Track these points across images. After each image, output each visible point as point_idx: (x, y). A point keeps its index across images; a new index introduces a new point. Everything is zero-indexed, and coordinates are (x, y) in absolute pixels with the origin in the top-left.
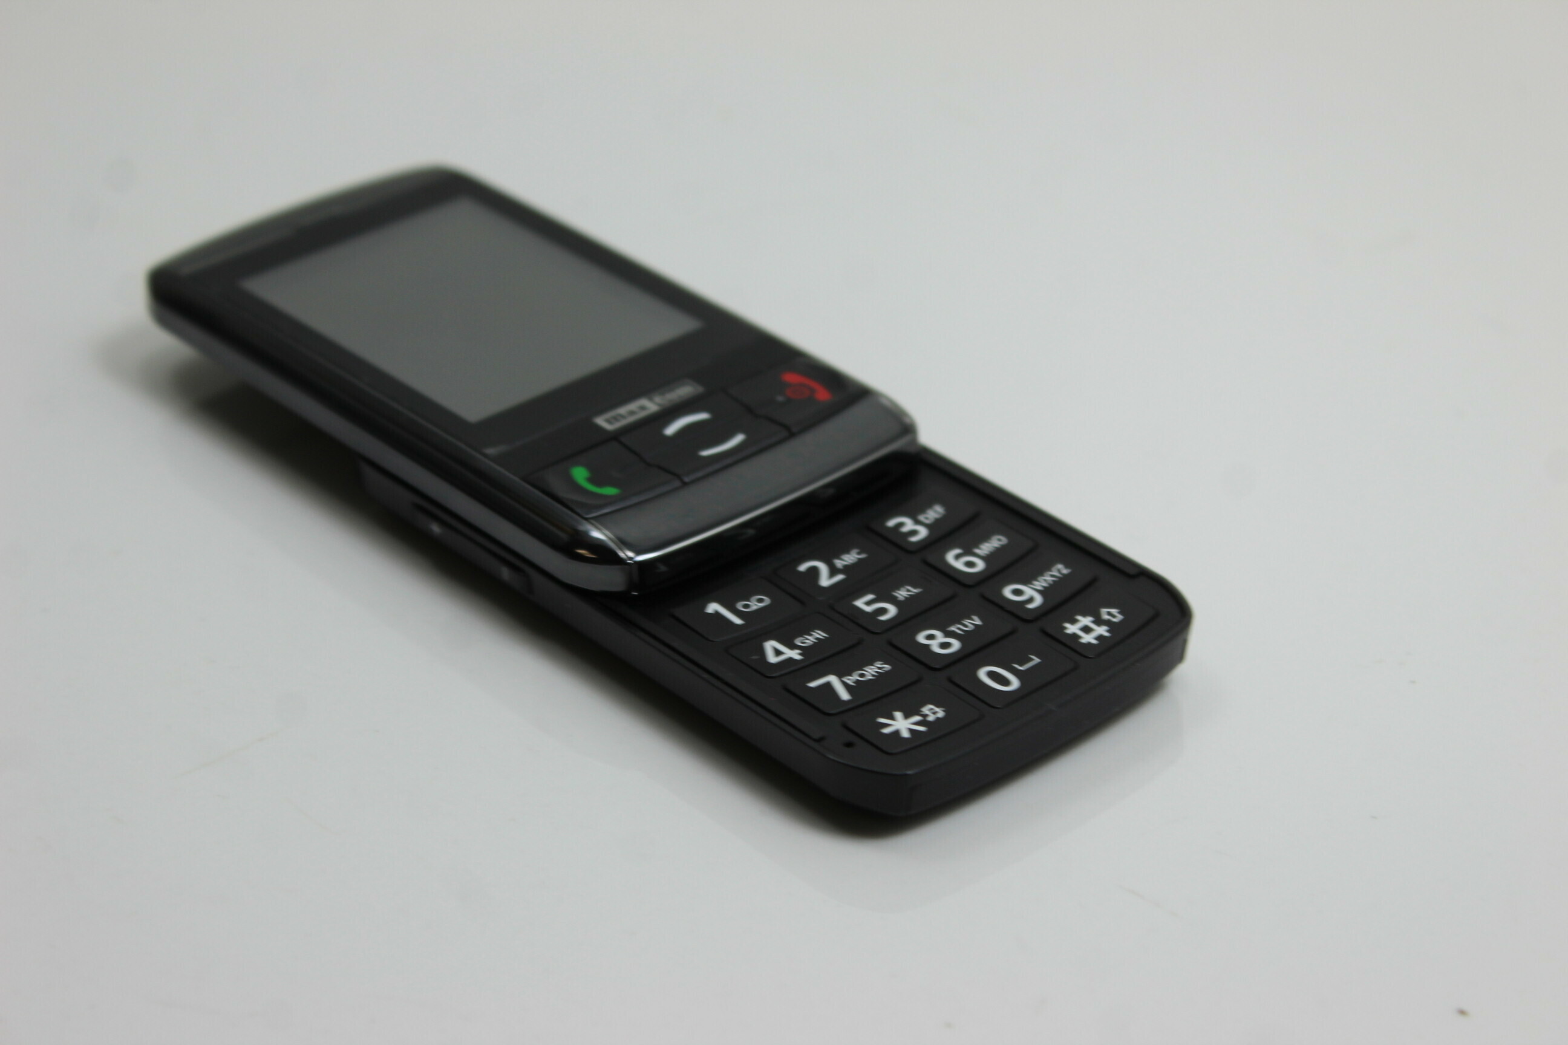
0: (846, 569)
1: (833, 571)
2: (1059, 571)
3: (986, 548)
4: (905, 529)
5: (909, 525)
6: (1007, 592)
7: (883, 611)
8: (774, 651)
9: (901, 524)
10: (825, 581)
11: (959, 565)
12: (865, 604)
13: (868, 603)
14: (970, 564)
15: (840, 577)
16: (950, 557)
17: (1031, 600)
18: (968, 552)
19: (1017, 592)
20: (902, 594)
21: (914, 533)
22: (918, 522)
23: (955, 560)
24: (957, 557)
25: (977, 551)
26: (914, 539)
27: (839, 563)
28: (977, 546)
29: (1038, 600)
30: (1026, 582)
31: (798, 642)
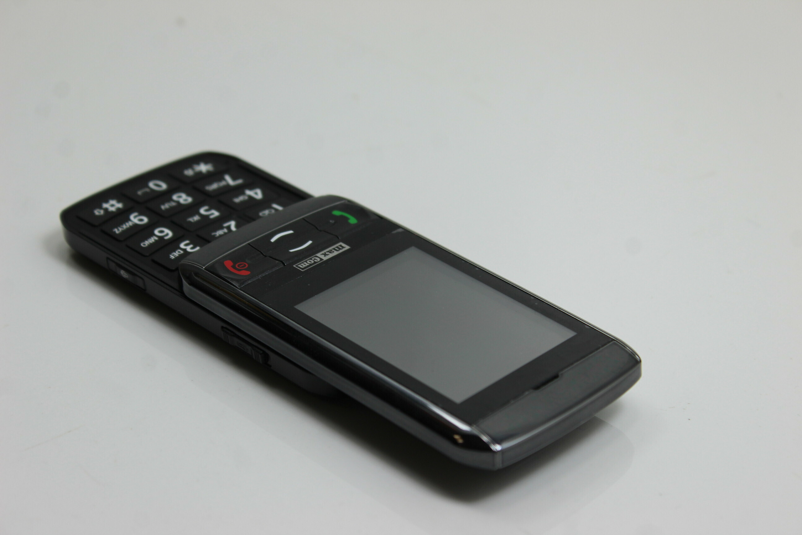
0: (222, 228)
1: (229, 228)
2: (118, 230)
3: (152, 240)
4: (191, 246)
5: (189, 249)
6: (146, 220)
7: (207, 210)
8: (257, 194)
9: (192, 248)
10: (232, 224)
11: (167, 231)
12: (215, 214)
13: (212, 214)
14: (161, 232)
15: (226, 225)
16: (170, 234)
17: (135, 217)
18: (161, 238)
19: (141, 220)
20: (196, 218)
21: (187, 245)
22: (185, 250)
23: (168, 233)
24: (167, 235)
25: (156, 238)
26: (187, 242)
27: (226, 230)
28: (156, 241)
29: (132, 217)
30: (136, 225)
31: (246, 198)
